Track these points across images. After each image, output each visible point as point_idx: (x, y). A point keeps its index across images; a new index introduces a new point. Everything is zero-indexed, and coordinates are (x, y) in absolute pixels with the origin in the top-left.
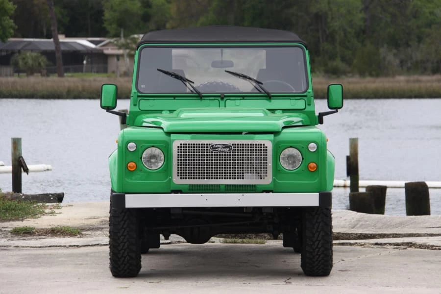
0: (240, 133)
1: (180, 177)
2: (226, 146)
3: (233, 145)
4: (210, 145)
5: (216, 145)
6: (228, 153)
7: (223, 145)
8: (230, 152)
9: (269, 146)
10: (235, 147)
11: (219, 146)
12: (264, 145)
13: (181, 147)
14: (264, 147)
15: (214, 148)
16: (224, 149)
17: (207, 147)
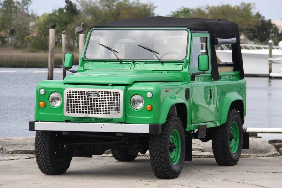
0: (107, 85)
1: (68, 112)
2: (96, 93)
3: (100, 92)
4: (86, 91)
5: (90, 92)
6: (97, 97)
7: (94, 92)
8: (98, 97)
9: (122, 93)
10: (101, 94)
11: (91, 93)
12: (118, 92)
13: (69, 93)
14: (118, 94)
15: (88, 93)
16: (94, 95)
17: (85, 93)
